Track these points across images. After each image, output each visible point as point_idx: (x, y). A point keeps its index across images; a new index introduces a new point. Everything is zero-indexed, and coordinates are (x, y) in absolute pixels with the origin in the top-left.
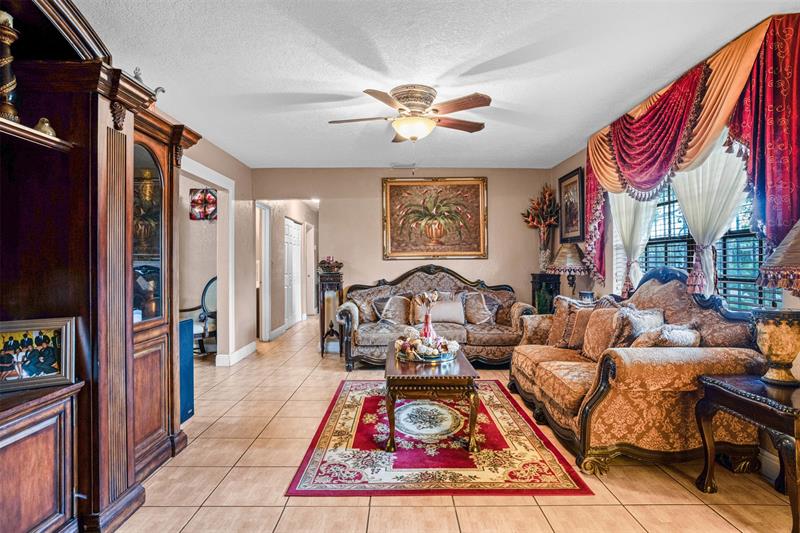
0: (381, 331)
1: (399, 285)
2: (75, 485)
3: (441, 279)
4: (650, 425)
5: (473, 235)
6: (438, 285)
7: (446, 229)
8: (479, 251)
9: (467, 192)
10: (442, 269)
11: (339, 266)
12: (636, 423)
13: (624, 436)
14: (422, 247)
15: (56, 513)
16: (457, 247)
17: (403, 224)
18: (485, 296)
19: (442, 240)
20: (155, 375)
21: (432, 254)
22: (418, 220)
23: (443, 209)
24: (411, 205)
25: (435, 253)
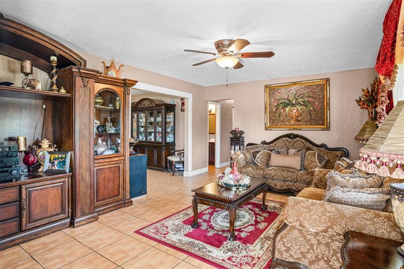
0: (248, 169)
1: (271, 145)
2: (70, 206)
3: (295, 142)
4: (320, 257)
5: (320, 116)
6: (293, 145)
7: (301, 112)
8: (324, 125)
9: (316, 89)
10: (297, 136)
11: (242, 133)
12: (308, 252)
13: (299, 259)
14: (287, 123)
15: (62, 213)
16: (309, 123)
17: (276, 110)
18: (318, 154)
19: (299, 119)
20: (116, 175)
21: (293, 127)
22: (284, 107)
23: (300, 100)
24: (280, 99)
25: (295, 127)
